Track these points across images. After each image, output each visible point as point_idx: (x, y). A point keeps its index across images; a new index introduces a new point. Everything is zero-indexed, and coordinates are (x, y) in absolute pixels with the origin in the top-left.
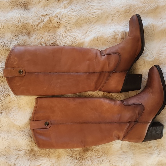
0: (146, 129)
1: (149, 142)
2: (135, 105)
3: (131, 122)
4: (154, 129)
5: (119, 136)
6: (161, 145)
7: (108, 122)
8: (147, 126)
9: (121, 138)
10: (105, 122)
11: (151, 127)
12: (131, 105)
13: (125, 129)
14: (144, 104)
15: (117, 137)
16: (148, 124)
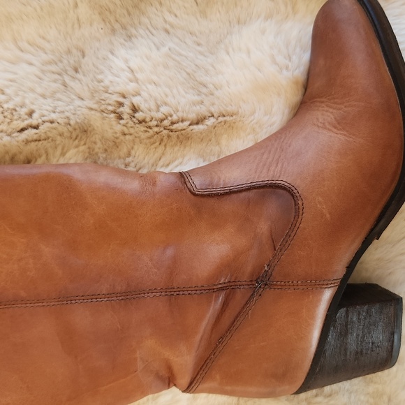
0: (312, 317)
1: (327, 389)
2: (252, 194)
3: (230, 288)
4: (355, 319)
5: (170, 369)
6: (389, 400)
7: (109, 295)
8: (319, 301)
9: (185, 381)
10: (94, 296)
11: (341, 306)
12: (231, 192)
13: (204, 323)
14: (300, 185)
15: (159, 377)
16: (321, 293)
